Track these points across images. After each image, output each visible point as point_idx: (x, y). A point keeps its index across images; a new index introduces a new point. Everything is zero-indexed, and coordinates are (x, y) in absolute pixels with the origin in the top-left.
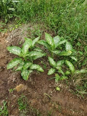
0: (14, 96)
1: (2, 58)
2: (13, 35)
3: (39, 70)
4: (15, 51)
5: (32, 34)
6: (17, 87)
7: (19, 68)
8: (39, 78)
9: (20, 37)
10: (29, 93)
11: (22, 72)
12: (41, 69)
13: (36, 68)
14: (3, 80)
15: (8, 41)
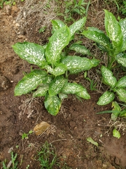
0: (32, 145)
1: (7, 61)
2: (27, 11)
3: (81, 95)
4: (31, 53)
5: (67, 11)
6: (37, 127)
7: (41, 92)
8: (78, 107)
9: (41, 15)
10: (59, 138)
11: (46, 100)
12: (84, 94)
13: (74, 92)
14: (10, 109)
15: (17, 25)
